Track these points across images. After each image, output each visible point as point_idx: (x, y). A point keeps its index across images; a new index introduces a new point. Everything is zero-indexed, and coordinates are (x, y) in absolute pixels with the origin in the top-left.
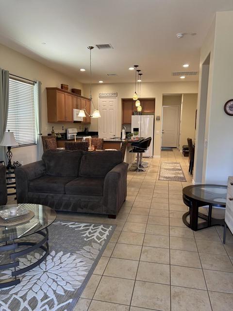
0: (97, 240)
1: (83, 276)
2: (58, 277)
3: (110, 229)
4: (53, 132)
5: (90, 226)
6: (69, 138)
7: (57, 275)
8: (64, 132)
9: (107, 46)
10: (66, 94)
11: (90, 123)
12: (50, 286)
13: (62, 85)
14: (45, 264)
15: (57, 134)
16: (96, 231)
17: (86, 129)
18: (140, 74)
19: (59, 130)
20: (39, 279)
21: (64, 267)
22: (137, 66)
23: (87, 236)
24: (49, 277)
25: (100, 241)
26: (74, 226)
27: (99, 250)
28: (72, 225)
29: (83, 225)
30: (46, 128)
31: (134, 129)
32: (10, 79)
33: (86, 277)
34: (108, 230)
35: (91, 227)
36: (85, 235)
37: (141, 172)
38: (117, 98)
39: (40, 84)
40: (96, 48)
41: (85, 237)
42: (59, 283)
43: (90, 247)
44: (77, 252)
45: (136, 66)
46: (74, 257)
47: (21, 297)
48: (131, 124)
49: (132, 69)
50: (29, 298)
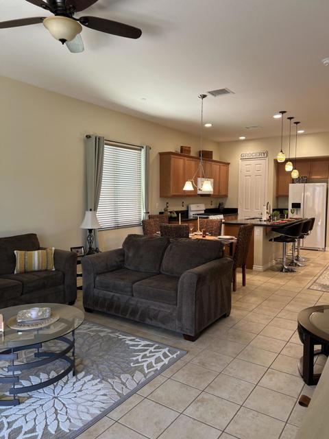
0: (146, 369)
1: (91, 414)
2: (64, 408)
3: (175, 356)
4: (166, 210)
5: (151, 346)
6: (192, 218)
7: (64, 404)
8: (184, 209)
9: (223, 92)
10: (186, 158)
11: (226, 196)
12: (46, 418)
13: (182, 147)
14: (62, 387)
15: (171, 212)
16: (153, 356)
17: (220, 204)
18: (297, 123)
19: (176, 207)
20: (42, 405)
21: (79, 397)
22: (285, 112)
23: (138, 359)
24: (54, 406)
25: (150, 370)
26: (131, 343)
27: (138, 384)
28: (131, 340)
29: (143, 343)
30: (157, 204)
31: (293, 204)
32: (105, 146)
33: (95, 419)
34: (171, 356)
35: (152, 349)
36: (134, 359)
37: (289, 274)
38: (267, 158)
39: (148, 149)
40: (209, 96)
41: (133, 361)
42: (58, 417)
43: (130, 377)
44: (109, 380)
45: (283, 112)
46: (101, 386)
47: (8, 422)
48: (288, 196)
49: (278, 116)
50: (15, 426)
